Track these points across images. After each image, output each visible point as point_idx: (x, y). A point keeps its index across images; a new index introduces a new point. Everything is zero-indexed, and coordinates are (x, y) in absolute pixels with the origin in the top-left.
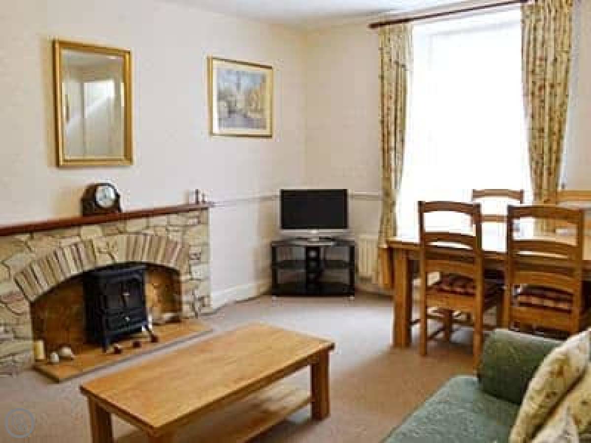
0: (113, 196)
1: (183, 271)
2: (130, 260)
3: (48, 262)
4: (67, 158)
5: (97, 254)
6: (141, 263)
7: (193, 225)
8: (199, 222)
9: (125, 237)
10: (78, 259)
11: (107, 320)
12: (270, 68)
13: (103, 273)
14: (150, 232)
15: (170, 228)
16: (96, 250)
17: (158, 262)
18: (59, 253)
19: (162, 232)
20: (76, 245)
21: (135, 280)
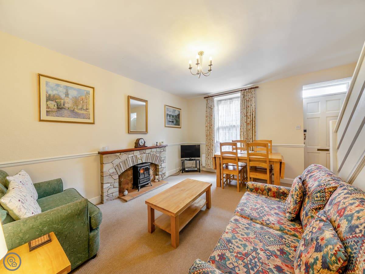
0: (143, 142)
1: (159, 165)
2: (147, 162)
3: (124, 162)
4: (131, 131)
5: (138, 160)
6: (149, 163)
7: (162, 151)
8: (164, 151)
9: (145, 154)
10: (133, 161)
11: (140, 181)
12: (181, 109)
13: (139, 166)
14: (152, 153)
15: (157, 152)
16: (138, 158)
17: (154, 163)
18: (128, 160)
19: (155, 153)
20: (132, 157)
21: (148, 168)
